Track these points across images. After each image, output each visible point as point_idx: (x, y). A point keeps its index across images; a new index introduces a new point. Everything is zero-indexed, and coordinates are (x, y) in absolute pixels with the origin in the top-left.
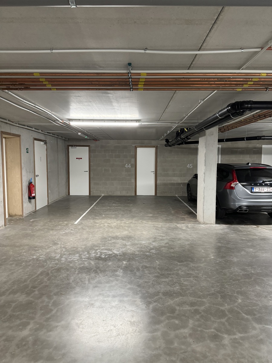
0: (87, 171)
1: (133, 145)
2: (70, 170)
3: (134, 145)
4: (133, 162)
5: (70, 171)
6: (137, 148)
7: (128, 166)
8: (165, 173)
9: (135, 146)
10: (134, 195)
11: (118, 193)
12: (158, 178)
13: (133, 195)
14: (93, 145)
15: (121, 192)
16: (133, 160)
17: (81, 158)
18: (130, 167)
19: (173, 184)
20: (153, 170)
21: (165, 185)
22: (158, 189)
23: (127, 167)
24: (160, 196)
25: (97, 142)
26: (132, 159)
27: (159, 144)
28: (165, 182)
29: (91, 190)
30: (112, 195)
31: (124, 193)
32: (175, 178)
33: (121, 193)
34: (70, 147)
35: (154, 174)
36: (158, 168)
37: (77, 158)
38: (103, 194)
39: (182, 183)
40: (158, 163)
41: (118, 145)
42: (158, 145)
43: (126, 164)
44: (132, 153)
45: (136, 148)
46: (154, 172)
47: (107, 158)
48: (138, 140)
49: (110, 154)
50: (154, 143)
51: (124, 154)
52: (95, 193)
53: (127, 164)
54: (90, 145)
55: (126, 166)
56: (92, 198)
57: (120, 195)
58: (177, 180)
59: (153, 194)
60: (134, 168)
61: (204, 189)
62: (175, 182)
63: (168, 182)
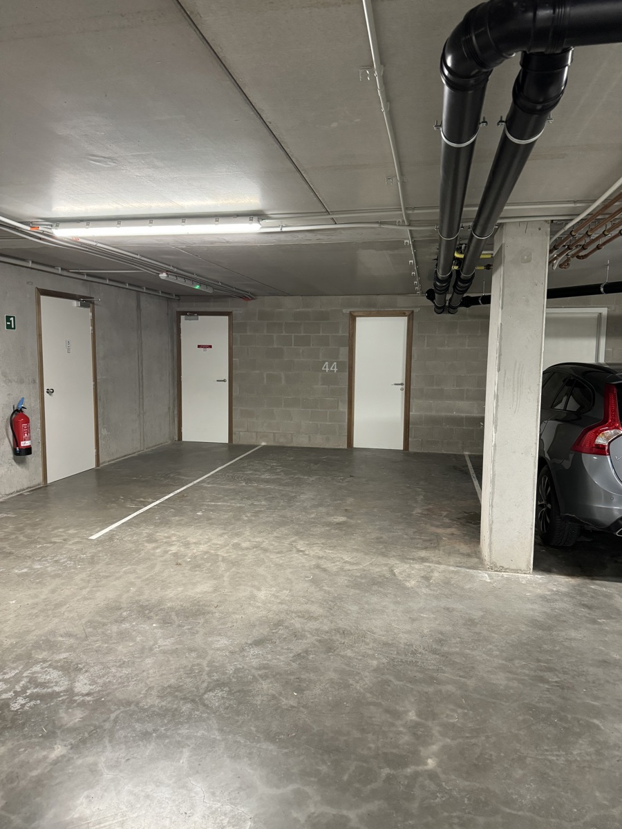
0: (224, 381)
1: (344, 311)
2: (182, 377)
3: (346, 311)
4: (345, 358)
5: (182, 380)
6: (357, 319)
7: (329, 368)
8: (435, 387)
9: (351, 313)
10: (345, 446)
11: (303, 441)
12: (413, 402)
13: (341, 447)
14: (239, 310)
15: (310, 437)
16: (344, 351)
17: (210, 347)
18: (335, 370)
19: (456, 421)
20: (401, 378)
21: (434, 421)
22: (412, 433)
23: (327, 369)
24: (415, 454)
25: (249, 302)
26: (342, 348)
27: (417, 307)
28: (434, 413)
29: (234, 430)
30: (289, 445)
31: (319, 442)
32: (461, 404)
33: (310, 440)
34: (183, 317)
35: (402, 389)
36: (413, 375)
37: (199, 346)
38: (264, 441)
39: (482, 419)
40: (413, 360)
41: (303, 309)
42: (416, 310)
43: (324, 362)
44: (340, 334)
45: (353, 319)
46: (404, 386)
47: (275, 346)
48: (359, 297)
49: (284, 334)
50: (402, 302)
51: (321, 334)
52: (242, 438)
53: (327, 363)
54: (231, 312)
55: (326, 367)
56: (233, 448)
57: (309, 446)
58: (468, 409)
59: (399, 446)
60: (347, 374)
61: (495, 449)
62: (463, 415)
63: (443, 414)
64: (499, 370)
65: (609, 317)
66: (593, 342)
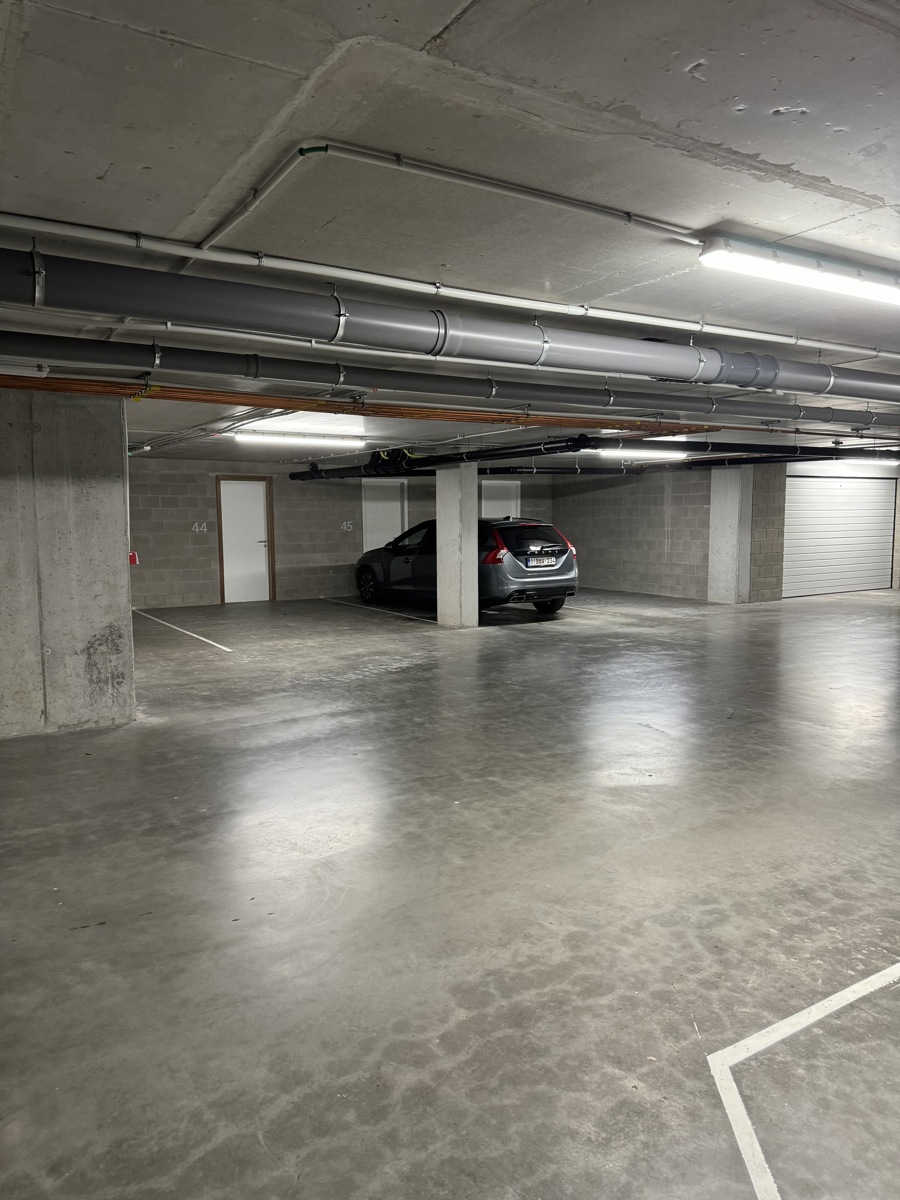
1: (211, 474)
3: (213, 475)
4: (213, 519)
6: (222, 482)
7: (199, 528)
8: (294, 543)
9: (217, 477)
10: (219, 603)
11: (177, 601)
12: (278, 557)
13: (215, 603)
15: (183, 596)
16: (212, 512)
18: (205, 530)
19: (312, 571)
20: (263, 536)
21: (295, 572)
22: (278, 584)
23: (197, 530)
24: (282, 602)
26: (210, 510)
27: (275, 473)
28: (295, 565)
30: (162, 607)
31: (193, 600)
32: (317, 556)
33: (183, 600)
35: (265, 546)
36: (276, 533)
38: (135, 605)
39: (331, 568)
40: (274, 520)
41: (170, 472)
42: (275, 476)
43: (194, 523)
44: (208, 496)
45: (218, 480)
46: (267, 543)
47: (141, 507)
48: (223, 462)
49: (150, 495)
50: (263, 468)
51: (189, 496)
53: (196, 524)
55: (196, 528)
57: (183, 605)
58: (321, 559)
59: (265, 596)
60: (217, 533)
62: (318, 565)
63: (302, 565)
65: (409, 486)
66: (399, 504)
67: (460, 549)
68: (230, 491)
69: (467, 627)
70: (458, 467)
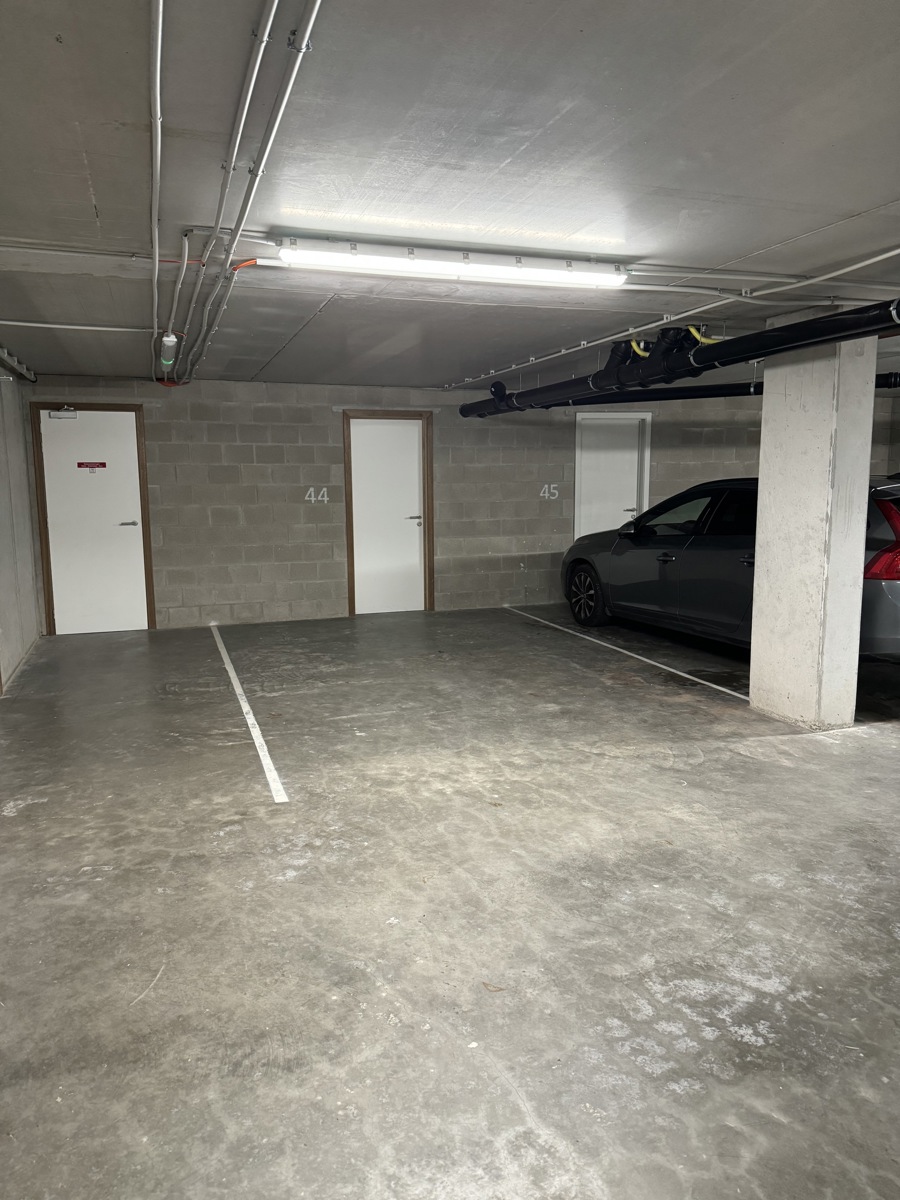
0: (134, 524)
1: (335, 409)
3: (338, 409)
4: (337, 480)
5: (49, 525)
6: (352, 421)
7: (316, 496)
8: (464, 520)
9: (344, 412)
10: (346, 614)
11: (281, 613)
12: (438, 541)
13: (340, 616)
14: (156, 400)
15: (290, 605)
16: (337, 469)
17: (103, 465)
18: (326, 499)
19: (491, 564)
20: (416, 508)
21: (465, 566)
22: (438, 586)
23: (313, 499)
24: (444, 613)
25: (174, 389)
26: (333, 466)
27: (437, 406)
28: (464, 555)
29: (158, 606)
30: (257, 622)
31: (306, 611)
32: (501, 541)
33: (291, 610)
34: (44, 414)
35: (419, 524)
36: (437, 503)
37: (80, 465)
38: (214, 619)
39: (522, 559)
40: (435, 483)
41: (269, 404)
42: (436, 411)
43: (308, 488)
44: (331, 444)
45: (347, 417)
46: (422, 520)
47: (225, 464)
48: (355, 388)
49: (238, 443)
50: (417, 399)
51: (300, 444)
52: (176, 618)
53: (312, 489)
54: (141, 405)
55: (311, 496)
56: (158, 637)
57: (290, 619)
58: (506, 546)
59: (418, 604)
60: (344, 504)
61: (827, 584)
62: (500, 555)
63: (476, 556)
64: (832, 487)
65: (654, 424)
67: (827, 550)
68: (366, 435)
69: (830, 727)
70: (834, 354)
